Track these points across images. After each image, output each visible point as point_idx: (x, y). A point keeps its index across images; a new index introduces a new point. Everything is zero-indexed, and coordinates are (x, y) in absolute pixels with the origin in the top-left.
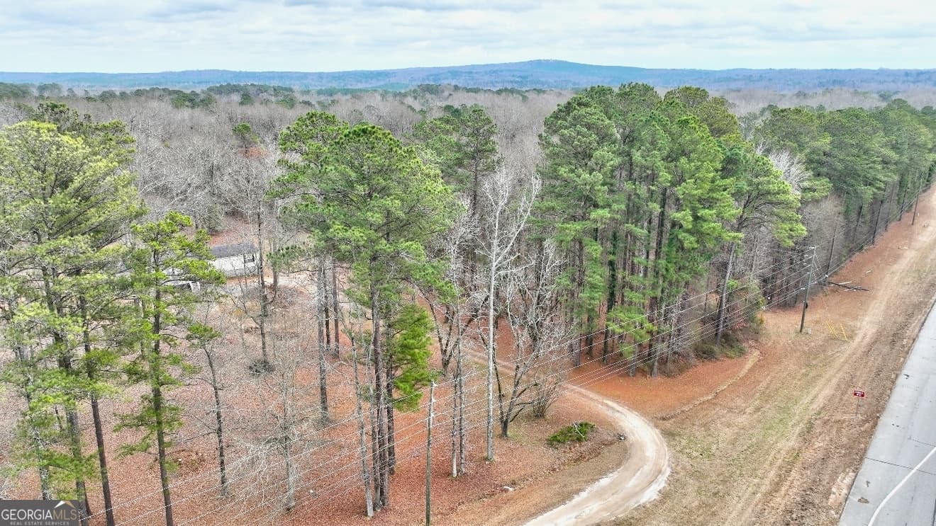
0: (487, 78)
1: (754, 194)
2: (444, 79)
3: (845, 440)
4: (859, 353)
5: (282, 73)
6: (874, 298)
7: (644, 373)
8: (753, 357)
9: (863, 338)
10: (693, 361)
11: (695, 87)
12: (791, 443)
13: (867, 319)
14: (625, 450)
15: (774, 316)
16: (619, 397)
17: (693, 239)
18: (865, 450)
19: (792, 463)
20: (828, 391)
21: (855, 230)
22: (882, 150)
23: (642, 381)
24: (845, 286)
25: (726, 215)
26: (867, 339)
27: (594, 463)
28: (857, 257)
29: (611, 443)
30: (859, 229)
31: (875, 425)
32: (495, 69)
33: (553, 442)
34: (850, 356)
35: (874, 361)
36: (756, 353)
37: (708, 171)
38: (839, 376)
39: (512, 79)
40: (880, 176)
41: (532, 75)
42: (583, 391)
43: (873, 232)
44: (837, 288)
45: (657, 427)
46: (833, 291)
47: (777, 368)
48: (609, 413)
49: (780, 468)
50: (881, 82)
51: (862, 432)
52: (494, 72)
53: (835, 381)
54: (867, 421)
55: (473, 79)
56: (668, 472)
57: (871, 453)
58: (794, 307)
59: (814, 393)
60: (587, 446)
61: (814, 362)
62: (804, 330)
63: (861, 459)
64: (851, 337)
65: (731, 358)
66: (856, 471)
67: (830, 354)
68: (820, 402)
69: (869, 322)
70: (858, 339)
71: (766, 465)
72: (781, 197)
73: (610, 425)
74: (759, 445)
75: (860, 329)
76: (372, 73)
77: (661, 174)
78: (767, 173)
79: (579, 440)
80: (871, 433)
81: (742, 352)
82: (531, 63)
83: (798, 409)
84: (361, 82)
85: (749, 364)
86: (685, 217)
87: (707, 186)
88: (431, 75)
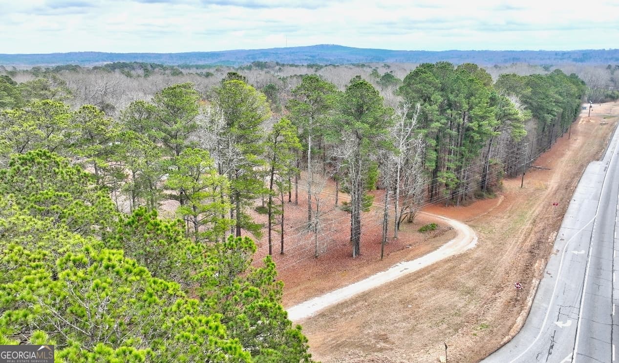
0: (288, 57)
1: (503, 115)
2: (259, 58)
3: (551, 223)
4: (551, 195)
5: (143, 54)
6: (554, 172)
7: (452, 205)
8: (501, 199)
9: (552, 188)
10: (474, 199)
11: (472, 63)
12: (527, 227)
13: (552, 181)
14: (456, 233)
15: (506, 181)
16: (444, 215)
17: (478, 135)
18: (560, 225)
19: (530, 233)
20: (539, 209)
21: (541, 140)
22: (555, 95)
23: (452, 208)
24: (539, 168)
25: (493, 124)
26: (554, 189)
27: (442, 237)
28: (543, 155)
29: (447, 231)
30: (544, 140)
31: (563, 217)
32: (292, 51)
33: (421, 231)
34: (547, 196)
35: (559, 196)
36: (502, 197)
37: (484, 103)
38: (543, 203)
39: (305, 57)
40: (555, 109)
41: (318, 55)
42: (427, 213)
43: (550, 142)
44: (535, 169)
45: (466, 224)
46: (534, 170)
47: (514, 202)
48: (442, 220)
49: (525, 234)
50: (541, 59)
51: (558, 220)
52: (293, 53)
53: (542, 205)
54: (559, 216)
55: (279, 58)
56: (477, 238)
57: (563, 226)
58: (516, 177)
59: (533, 209)
60: (437, 232)
61: (531, 199)
62: (523, 187)
63: (559, 228)
64: (546, 188)
65: (491, 198)
66: (558, 232)
67: (538, 195)
68: (537, 212)
69: (553, 182)
70: (549, 189)
71: (519, 234)
72: (515, 116)
73: (445, 225)
74: (513, 228)
75: (550, 185)
76: (207, 53)
77: (463, 105)
78: (508, 105)
79: (433, 230)
80: (562, 220)
81: (496, 196)
82: (316, 47)
83: (528, 216)
84: (201, 60)
85: (500, 201)
86: (474, 125)
87: (484, 110)
88: (249, 55)
